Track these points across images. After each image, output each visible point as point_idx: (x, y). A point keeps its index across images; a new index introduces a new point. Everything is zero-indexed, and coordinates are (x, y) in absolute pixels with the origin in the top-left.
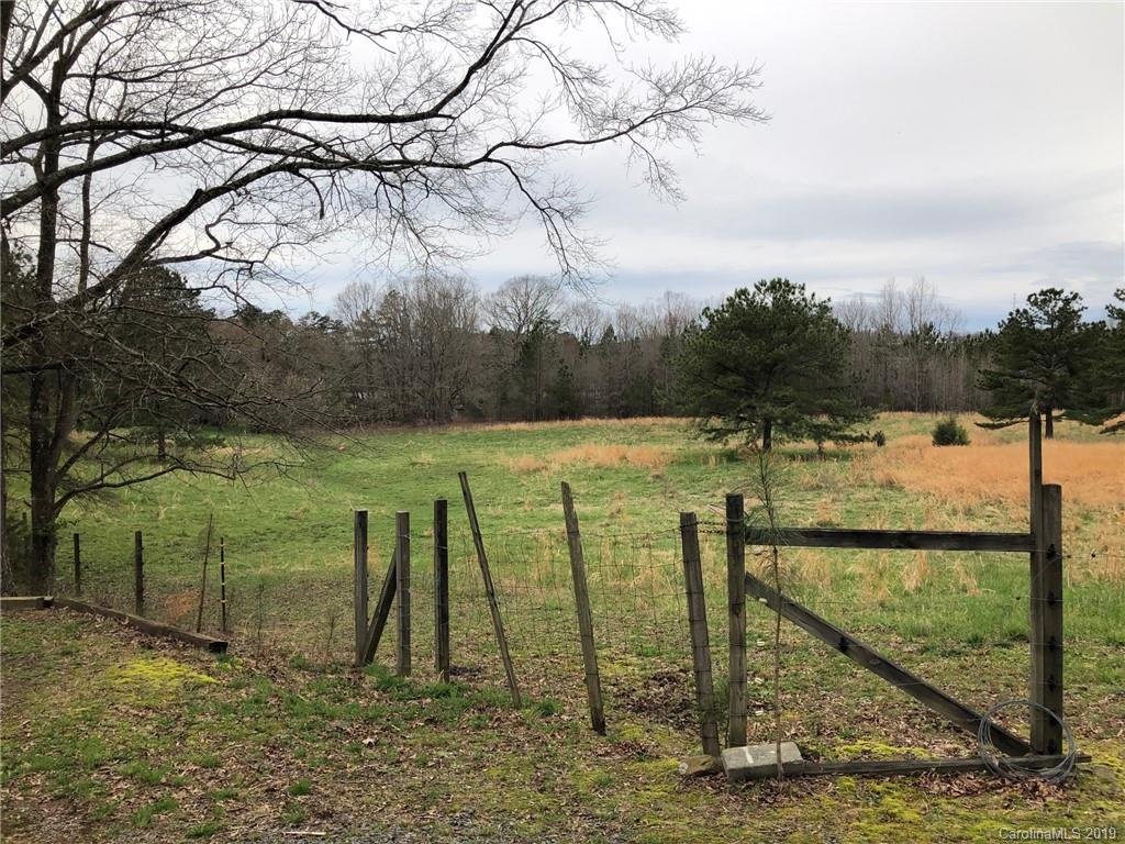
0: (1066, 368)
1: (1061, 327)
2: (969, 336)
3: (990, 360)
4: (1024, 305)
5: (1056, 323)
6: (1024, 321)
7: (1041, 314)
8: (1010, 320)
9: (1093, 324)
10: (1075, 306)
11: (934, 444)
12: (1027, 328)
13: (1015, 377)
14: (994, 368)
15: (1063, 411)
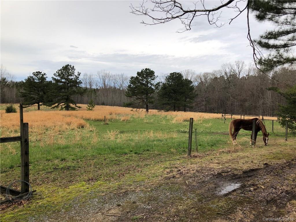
0: (43, 92)
1: (41, 81)
2: (17, 82)
3: (23, 89)
4: (32, 75)
5: (40, 80)
6: (32, 79)
7: (36, 78)
8: (28, 79)
9: (49, 81)
10: (45, 76)
11: (6, 112)
12: (33, 81)
13: (30, 94)
14: (24, 91)
15: (42, 103)
